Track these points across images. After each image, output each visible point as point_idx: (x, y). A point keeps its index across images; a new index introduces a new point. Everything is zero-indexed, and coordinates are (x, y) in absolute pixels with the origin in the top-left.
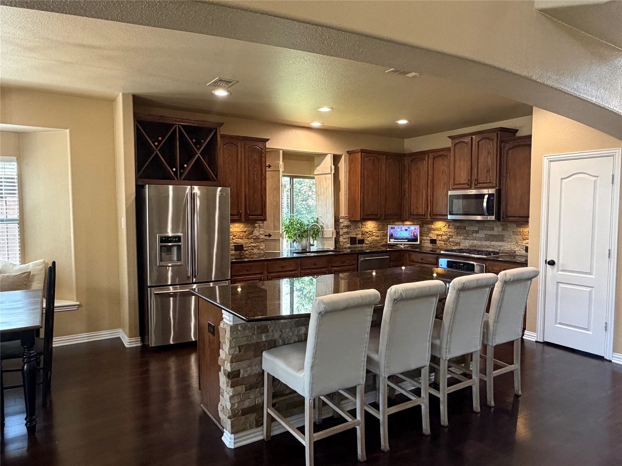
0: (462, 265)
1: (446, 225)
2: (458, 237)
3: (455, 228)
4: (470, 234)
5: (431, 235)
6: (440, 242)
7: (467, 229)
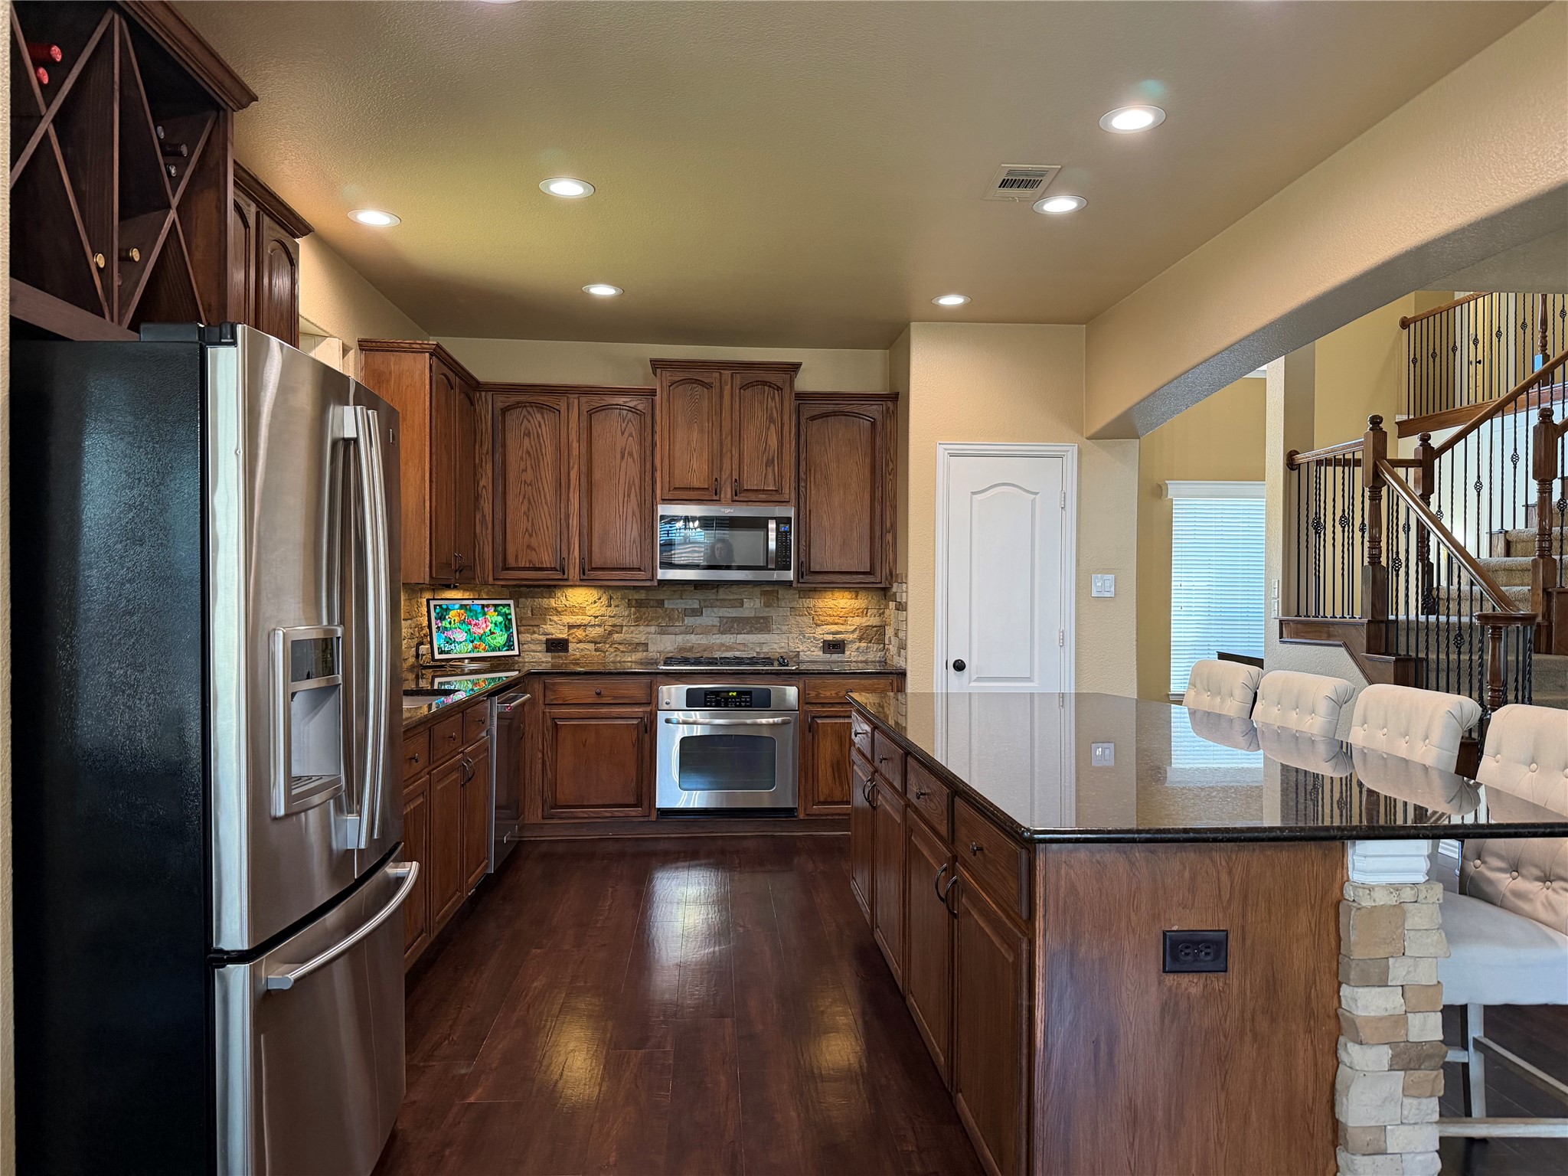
0: (735, 694)
1: (600, 599)
2: (641, 628)
3: (629, 606)
4: (677, 620)
5: (548, 628)
6: (581, 646)
7: (666, 606)
